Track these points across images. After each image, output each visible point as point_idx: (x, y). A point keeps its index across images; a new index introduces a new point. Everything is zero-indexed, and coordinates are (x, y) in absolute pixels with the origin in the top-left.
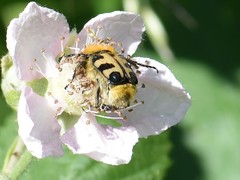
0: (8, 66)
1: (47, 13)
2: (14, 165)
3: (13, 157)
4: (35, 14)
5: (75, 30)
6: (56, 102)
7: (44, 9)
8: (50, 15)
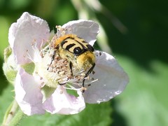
0: (9, 55)
1: (35, 20)
2: (10, 120)
3: (10, 115)
4: (27, 20)
5: (53, 31)
6: (41, 79)
7: (33, 17)
8: (37, 21)
